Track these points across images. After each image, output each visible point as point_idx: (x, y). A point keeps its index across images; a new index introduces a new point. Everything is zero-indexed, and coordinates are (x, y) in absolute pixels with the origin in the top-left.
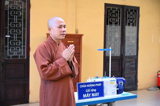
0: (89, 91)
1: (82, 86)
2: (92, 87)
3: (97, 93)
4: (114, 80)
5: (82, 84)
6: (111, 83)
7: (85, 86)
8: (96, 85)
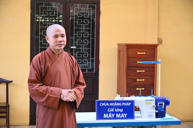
0: (112, 110)
1: (102, 104)
2: (117, 106)
3: (125, 114)
4: (151, 100)
5: (103, 102)
6: (147, 103)
7: (108, 104)
8: (123, 104)
